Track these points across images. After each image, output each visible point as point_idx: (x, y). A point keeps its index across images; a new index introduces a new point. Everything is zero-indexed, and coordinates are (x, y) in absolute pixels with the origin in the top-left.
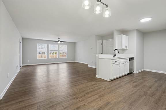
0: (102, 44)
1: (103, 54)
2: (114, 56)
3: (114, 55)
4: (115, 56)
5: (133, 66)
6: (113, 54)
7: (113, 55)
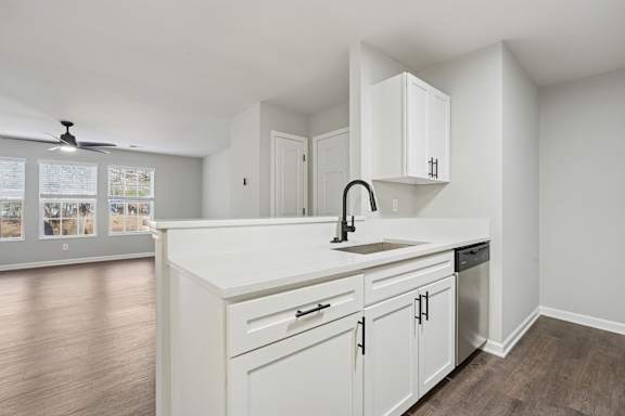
0: (308, 158)
1: (310, 214)
2: (345, 238)
3: (346, 229)
4: (349, 234)
6: (338, 218)
7: (334, 230)
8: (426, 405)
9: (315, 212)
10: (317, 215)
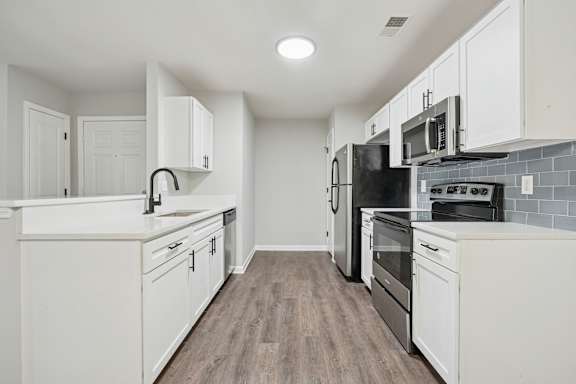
0: (70, 136)
3: (153, 204)
4: (156, 207)
5: (233, 238)
6: (145, 195)
8: (212, 306)
9: (80, 192)
10: (84, 195)
